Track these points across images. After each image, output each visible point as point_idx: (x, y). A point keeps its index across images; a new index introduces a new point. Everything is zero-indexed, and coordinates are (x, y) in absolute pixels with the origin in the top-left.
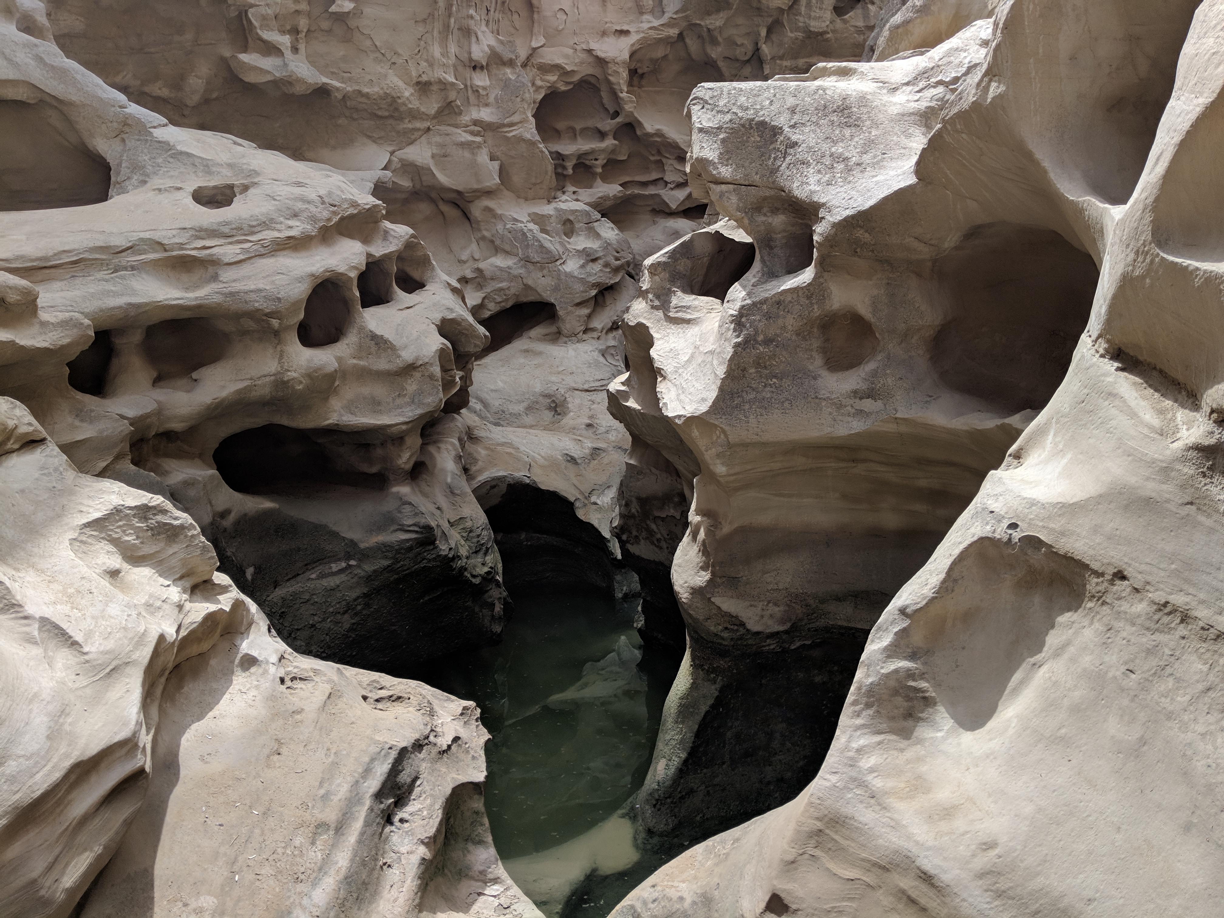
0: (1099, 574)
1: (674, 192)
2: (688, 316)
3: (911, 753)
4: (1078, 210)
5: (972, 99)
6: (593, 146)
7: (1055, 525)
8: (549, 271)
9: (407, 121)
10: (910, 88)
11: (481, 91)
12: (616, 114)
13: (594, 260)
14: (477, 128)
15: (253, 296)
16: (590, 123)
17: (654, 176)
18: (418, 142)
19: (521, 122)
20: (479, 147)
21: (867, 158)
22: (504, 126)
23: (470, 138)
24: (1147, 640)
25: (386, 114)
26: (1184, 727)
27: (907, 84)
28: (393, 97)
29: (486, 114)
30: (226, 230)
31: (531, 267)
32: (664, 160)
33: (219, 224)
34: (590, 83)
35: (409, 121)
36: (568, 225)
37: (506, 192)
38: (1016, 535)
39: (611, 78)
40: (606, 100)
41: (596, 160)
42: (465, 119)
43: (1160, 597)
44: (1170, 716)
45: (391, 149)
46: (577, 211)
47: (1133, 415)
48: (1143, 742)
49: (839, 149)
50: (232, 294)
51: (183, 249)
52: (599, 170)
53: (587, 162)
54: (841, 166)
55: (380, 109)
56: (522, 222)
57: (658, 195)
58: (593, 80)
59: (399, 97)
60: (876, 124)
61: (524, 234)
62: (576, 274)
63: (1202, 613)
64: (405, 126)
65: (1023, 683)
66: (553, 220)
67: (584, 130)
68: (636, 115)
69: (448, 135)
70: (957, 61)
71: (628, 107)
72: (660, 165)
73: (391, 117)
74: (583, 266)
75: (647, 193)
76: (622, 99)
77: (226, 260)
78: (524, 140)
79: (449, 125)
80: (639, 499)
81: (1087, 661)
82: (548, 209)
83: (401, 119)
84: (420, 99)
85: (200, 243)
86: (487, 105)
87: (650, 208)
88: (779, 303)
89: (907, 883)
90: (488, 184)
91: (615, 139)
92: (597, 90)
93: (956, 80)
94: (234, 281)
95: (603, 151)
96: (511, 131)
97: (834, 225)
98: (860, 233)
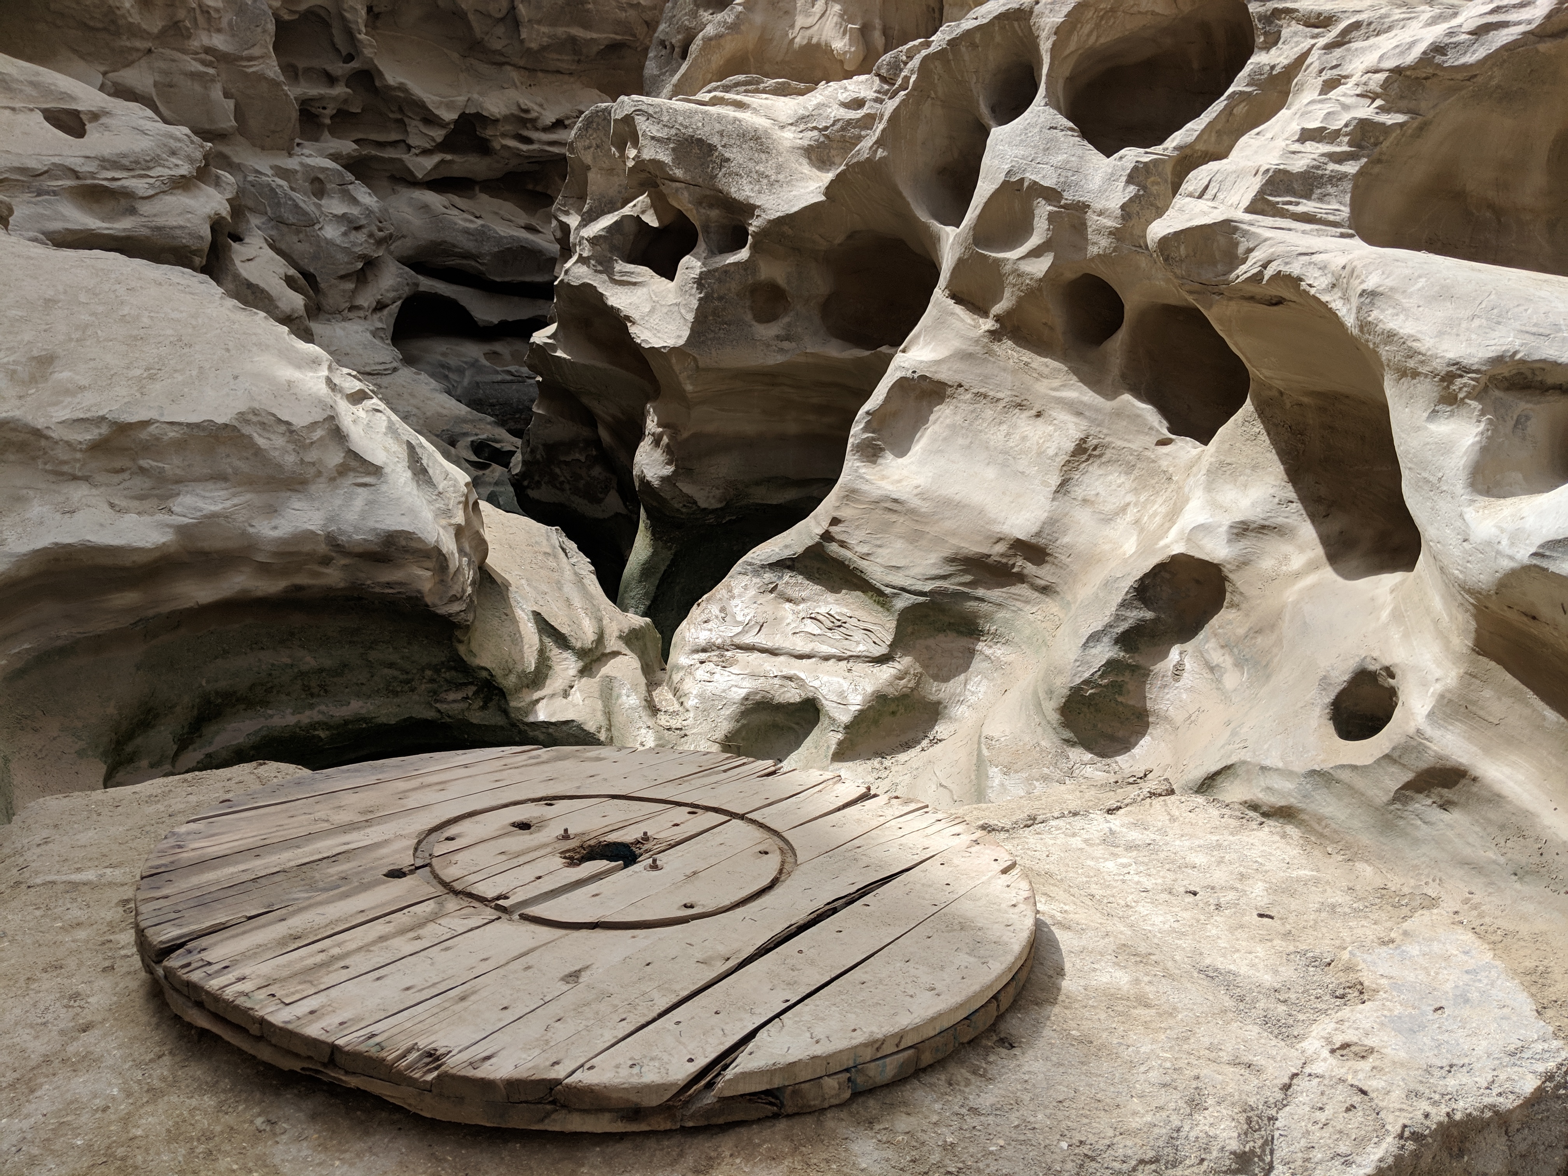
0: (951, 386)
1: (420, 159)
2: (634, 280)
3: (877, 469)
4: (926, 227)
5: (866, 156)
6: (322, 92)
7: (933, 369)
8: (307, 235)
9: (125, 37)
10: (794, 128)
11: (212, 12)
12: (350, 58)
13: (358, 228)
14: (209, 58)
15: (178, 232)
16: (316, 63)
17: (394, 137)
18: (136, 64)
19: (262, 57)
20: (213, 80)
21: (781, 177)
22: (242, 58)
23: (202, 69)
24: (972, 407)
25: (99, 25)
26: (986, 433)
27: (791, 124)
28: (110, 6)
29: (219, 42)
30: (125, 162)
31: (284, 229)
32: (406, 120)
33: (117, 155)
34: (319, 16)
35: (128, 39)
36: (317, 185)
37: (239, 137)
38: (916, 376)
39: (347, 15)
40: (339, 39)
41: (324, 108)
42: (195, 44)
43: (975, 391)
44: (981, 431)
45: (103, 69)
46: (327, 169)
47: (963, 321)
48: (971, 443)
49: (761, 168)
50: (159, 229)
51: (95, 178)
52: (328, 121)
53: (313, 110)
54: (765, 181)
55: (92, 18)
56: (268, 176)
57: (401, 160)
58: (323, 13)
59: (118, 8)
60: (779, 154)
61: (272, 190)
62: (338, 242)
63: (991, 393)
64: (122, 43)
65: (921, 437)
66: (299, 176)
67: (308, 70)
68: (376, 62)
69: (173, 61)
70: (825, 114)
71: (368, 52)
72: (401, 124)
73: (105, 29)
74: (345, 234)
75: (386, 156)
76: (359, 41)
77: (141, 194)
78: (266, 78)
79: (173, 49)
80: (545, 445)
81: (948, 421)
82: (292, 163)
83: (117, 34)
84: (140, 13)
85: (110, 174)
86: (219, 30)
87: (388, 174)
88: (726, 272)
89: (888, 505)
90: (223, 126)
91: (347, 86)
92: (327, 25)
93: (826, 128)
94: (155, 216)
95: (334, 99)
96: (251, 66)
97: (770, 221)
98: (786, 229)
